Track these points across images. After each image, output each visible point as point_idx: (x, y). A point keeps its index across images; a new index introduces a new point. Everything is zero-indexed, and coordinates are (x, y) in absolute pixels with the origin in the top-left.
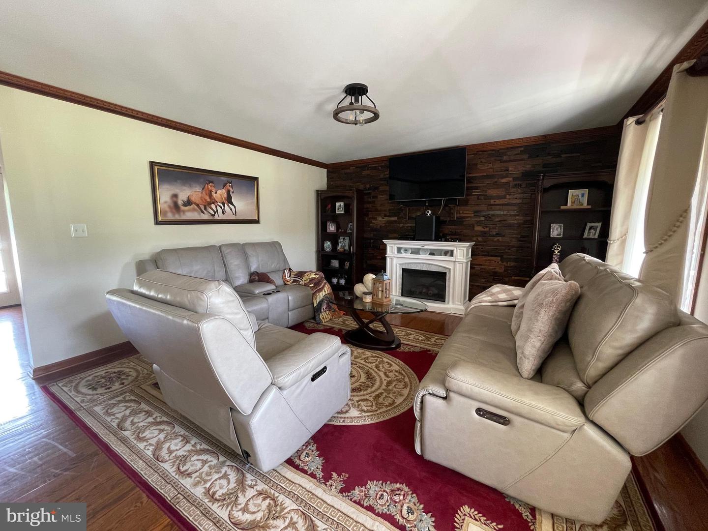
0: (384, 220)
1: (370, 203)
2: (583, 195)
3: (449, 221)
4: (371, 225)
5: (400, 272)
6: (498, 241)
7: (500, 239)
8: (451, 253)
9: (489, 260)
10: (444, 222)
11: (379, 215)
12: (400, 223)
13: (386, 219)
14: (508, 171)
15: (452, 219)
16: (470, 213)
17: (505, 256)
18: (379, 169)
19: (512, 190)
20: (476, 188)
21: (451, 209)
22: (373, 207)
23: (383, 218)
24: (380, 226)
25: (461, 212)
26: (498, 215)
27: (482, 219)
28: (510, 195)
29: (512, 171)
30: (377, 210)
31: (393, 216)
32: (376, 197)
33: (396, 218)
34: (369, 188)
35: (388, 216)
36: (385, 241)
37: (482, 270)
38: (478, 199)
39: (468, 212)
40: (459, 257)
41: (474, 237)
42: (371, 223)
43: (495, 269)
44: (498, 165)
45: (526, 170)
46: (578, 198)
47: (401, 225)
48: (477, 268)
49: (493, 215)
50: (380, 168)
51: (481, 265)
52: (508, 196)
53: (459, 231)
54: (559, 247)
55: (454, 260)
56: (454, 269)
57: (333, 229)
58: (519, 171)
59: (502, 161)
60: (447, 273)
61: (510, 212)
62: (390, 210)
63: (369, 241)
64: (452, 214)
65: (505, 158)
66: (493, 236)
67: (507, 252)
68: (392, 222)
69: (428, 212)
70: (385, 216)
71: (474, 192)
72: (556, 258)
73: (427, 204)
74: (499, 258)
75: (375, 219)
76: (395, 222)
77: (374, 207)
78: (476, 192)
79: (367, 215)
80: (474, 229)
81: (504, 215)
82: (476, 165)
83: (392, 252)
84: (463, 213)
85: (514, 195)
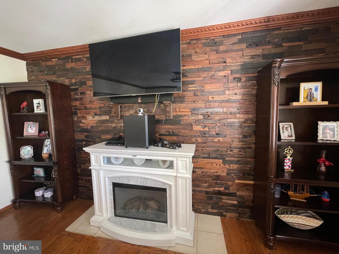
0: (94, 119)
1: (77, 99)
2: (316, 89)
3: (165, 120)
4: (81, 125)
5: (110, 187)
6: (219, 141)
7: (221, 139)
8: (171, 165)
9: (210, 163)
10: (158, 122)
11: (89, 114)
12: (112, 122)
13: (97, 118)
14: (225, 62)
15: (168, 118)
16: (187, 111)
17: (227, 159)
18: (83, 60)
19: (231, 85)
20: (192, 83)
21: (166, 106)
22: (81, 104)
23: (93, 117)
24: (91, 126)
25: (177, 110)
26: (217, 113)
27: (201, 117)
28: (229, 90)
29: (229, 62)
30: (86, 108)
31: (105, 115)
32: (83, 93)
33: (107, 117)
34: (75, 83)
35: (100, 115)
36: (86, 149)
37: (203, 174)
38: (195, 95)
39: (184, 110)
40: (181, 171)
41: (193, 137)
42: (81, 122)
43: (217, 172)
44: (214, 57)
45: (244, 62)
46: (311, 93)
47: (114, 125)
48: (199, 171)
49: (212, 113)
50: (85, 59)
51: (203, 168)
52: (227, 92)
53: (176, 131)
54: (291, 150)
55: (175, 174)
56: (176, 186)
57: (33, 132)
58: (237, 62)
59: (217, 52)
60: (167, 190)
61: (231, 109)
62: (100, 108)
63: (81, 143)
64: (168, 112)
65: (222, 48)
66: (213, 136)
67: (229, 154)
68: (103, 122)
69: (140, 111)
70: (96, 114)
71: (190, 87)
72: (288, 164)
73: (140, 101)
74: (221, 161)
75: (85, 118)
76: (107, 121)
77: (83, 104)
78: (191, 88)
79: (76, 113)
80: (192, 130)
81: (225, 113)
82: (190, 56)
83: (97, 161)
84: (180, 111)
85: (233, 90)
